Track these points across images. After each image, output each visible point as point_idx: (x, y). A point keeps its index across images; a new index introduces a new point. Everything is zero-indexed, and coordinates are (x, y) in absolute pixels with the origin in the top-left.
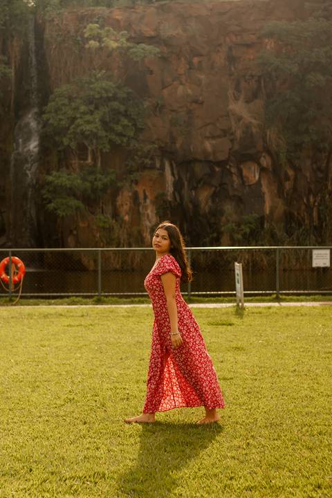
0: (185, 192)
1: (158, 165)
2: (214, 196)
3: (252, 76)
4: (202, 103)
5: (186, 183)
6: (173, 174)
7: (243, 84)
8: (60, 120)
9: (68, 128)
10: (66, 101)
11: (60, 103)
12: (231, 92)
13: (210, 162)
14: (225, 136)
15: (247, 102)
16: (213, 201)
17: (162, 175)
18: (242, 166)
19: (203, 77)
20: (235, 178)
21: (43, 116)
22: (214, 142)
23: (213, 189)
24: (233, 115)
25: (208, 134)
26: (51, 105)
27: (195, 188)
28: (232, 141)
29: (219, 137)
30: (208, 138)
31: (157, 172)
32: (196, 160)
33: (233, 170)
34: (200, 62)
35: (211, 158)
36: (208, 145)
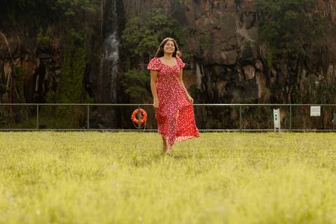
0: (209, 83)
1: (192, 67)
2: (227, 86)
3: (251, 13)
4: (220, 29)
5: (209, 78)
6: (201, 73)
7: (245, 18)
8: (133, 39)
9: (138, 44)
10: (137, 27)
11: (133, 28)
12: (237, 22)
13: (225, 65)
14: (234, 49)
15: (248, 28)
16: (226, 90)
17: (195, 73)
18: (244, 68)
19: (220, 13)
20: (240, 75)
21: (122, 36)
22: (227, 53)
23: (226, 82)
24: (239, 36)
25: (223, 48)
26: (127, 29)
27: (215, 82)
28: (238, 52)
29: (230, 50)
30: (224, 50)
31: (191, 71)
32: (216, 64)
33: (239, 70)
34: (218, 4)
35: (225, 63)
36: (224, 55)
